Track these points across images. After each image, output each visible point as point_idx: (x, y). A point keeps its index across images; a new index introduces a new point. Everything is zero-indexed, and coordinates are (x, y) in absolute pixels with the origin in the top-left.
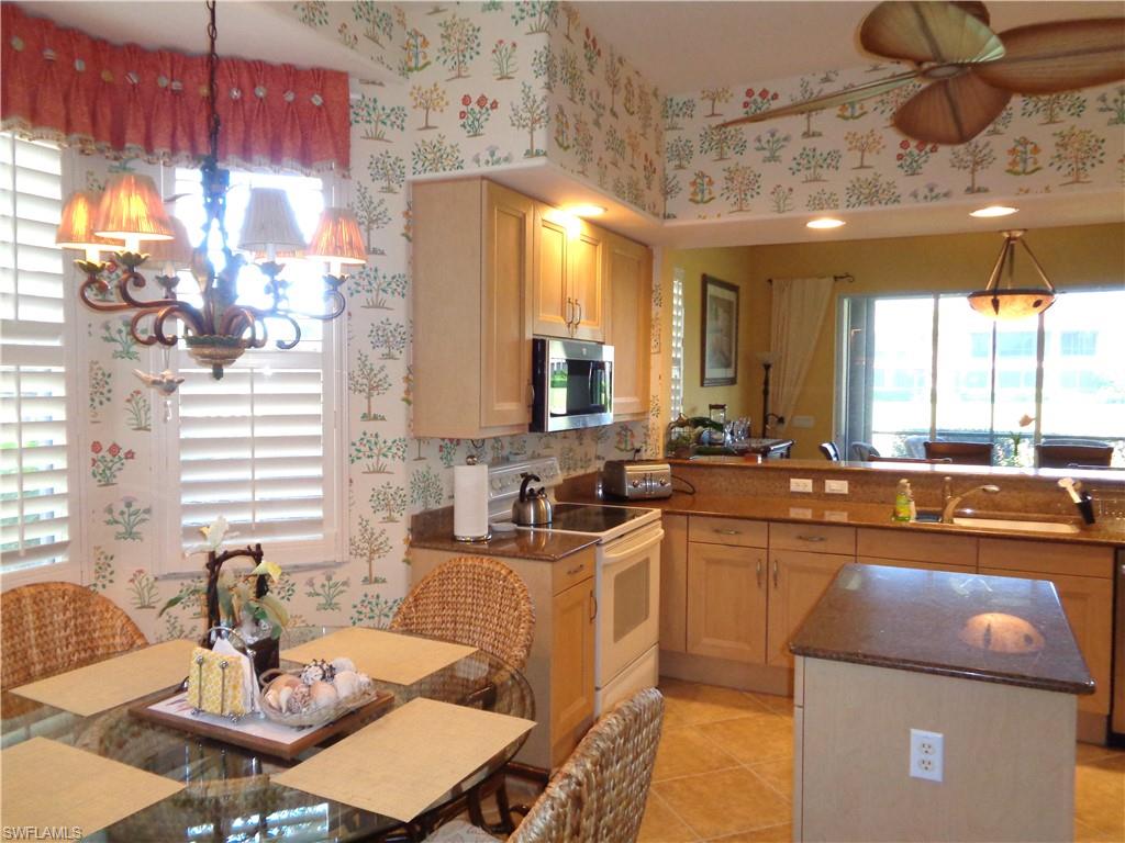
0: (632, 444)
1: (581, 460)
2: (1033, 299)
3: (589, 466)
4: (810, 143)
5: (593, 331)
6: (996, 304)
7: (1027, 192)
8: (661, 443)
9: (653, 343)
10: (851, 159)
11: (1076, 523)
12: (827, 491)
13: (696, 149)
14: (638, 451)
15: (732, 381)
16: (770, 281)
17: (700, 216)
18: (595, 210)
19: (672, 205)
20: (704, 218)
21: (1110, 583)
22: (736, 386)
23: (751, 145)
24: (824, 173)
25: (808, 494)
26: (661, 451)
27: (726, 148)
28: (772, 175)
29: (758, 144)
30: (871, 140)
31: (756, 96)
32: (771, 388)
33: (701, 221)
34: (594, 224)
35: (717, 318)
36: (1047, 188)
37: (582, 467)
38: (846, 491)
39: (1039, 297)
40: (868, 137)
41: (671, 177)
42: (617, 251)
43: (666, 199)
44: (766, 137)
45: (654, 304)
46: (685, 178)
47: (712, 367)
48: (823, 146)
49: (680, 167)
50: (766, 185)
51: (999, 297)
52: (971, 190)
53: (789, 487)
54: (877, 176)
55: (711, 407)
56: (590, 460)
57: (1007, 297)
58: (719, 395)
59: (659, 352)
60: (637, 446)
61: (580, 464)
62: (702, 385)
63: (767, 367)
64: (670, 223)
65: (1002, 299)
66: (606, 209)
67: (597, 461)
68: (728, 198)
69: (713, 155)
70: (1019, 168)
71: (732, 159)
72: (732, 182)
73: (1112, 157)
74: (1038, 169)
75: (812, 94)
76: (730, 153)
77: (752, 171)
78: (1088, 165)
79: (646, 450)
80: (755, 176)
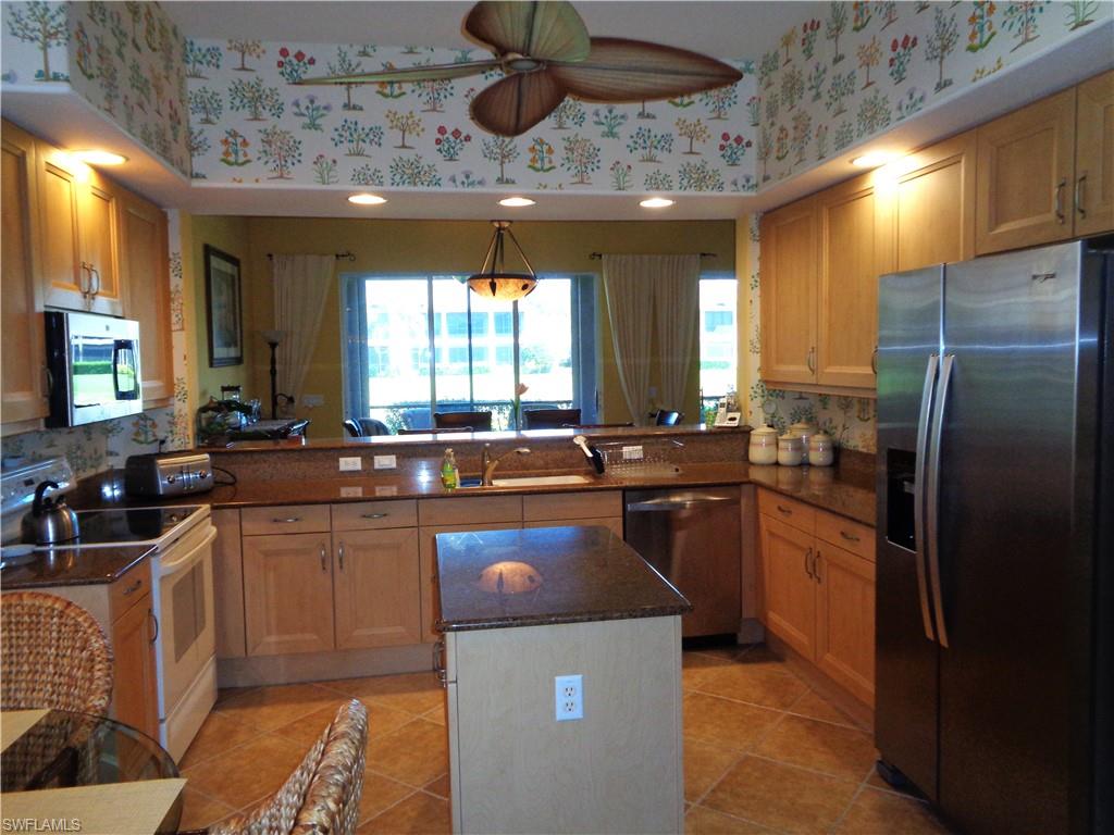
0: (154, 435)
1: (91, 458)
2: (521, 283)
3: (99, 464)
4: (351, 115)
5: (112, 304)
6: (493, 287)
7: (545, 187)
8: (190, 431)
9: (174, 319)
10: (392, 137)
11: (586, 474)
12: (377, 466)
13: (226, 105)
14: (163, 442)
15: (238, 361)
16: (270, 256)
17: (235, 179)
18: (112, 159)
19: (198, 163)
20: (240, 181)
21: (621, 519)
22: (242, 366)
23: (289, 109)
24: (367, 147)
25: (358, 471)
26: (191, 441)
27: (261, 109)
28: (313, 144)
29: (296, 110)
30: (410, 122)
31: (291, 57)
32: (278, 367)
33: (236, 185)
34: (104, 174)
35: (221, 293)
36: (560, 186)
37: (92, 466)
38: (394, 465)
39: (526, 282)
40: (408, 118)
41: (196, 132)
42: (131, 210)
43: (192, 156)
44: (304, 103)
45: (172, 275)
46: (214, 134)
47: (218, 346)
48: (365, 120)
49: (207, 121)
50: (308, 152)
51: (496, 280)
52: (500, 180)
53: (338, 467)
54: (419, 158)
55: (224, 389)
56: (101, 457)
57: (502, 281)
58: (228, 376)
59: (182, 329)
60: (161, 435)
61: (89, 463)
62: (211, 365)
63: (273, 345)
64: (196, 184)
65: (499, 282)
66: (127, 159)
67: (110, 458)
68: (267, 162)
69: (246, 113)
70: (538, 165)
71: (270, 122)
72: (270, 146)
73: (606, 164)
74: (553, 168)
75: (350, 65)
76: (266, 114)
77: (292, 137)
78: (589, 169)
79: (173, 441)
80: (295, 142)
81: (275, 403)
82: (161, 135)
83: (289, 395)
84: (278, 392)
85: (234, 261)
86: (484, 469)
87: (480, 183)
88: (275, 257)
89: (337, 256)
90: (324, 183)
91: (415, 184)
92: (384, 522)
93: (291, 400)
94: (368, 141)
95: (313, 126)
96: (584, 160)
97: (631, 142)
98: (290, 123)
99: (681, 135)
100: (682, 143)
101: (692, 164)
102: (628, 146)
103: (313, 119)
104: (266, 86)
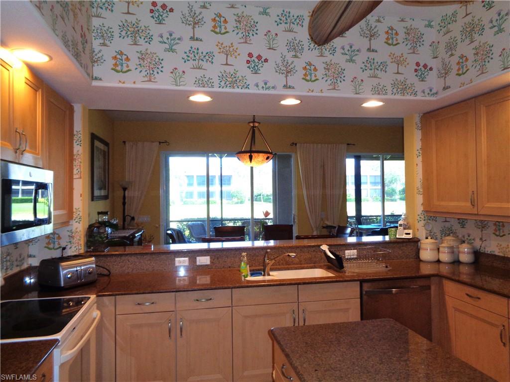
0: (59, 244)
1: (17, 260)
2: (266, 156)
3: (23, 263)
4: (195, 44)
5: (35, 159)
6: (251, 158)
7: (312, 91)
8: (82, 242)
9: (75, 172)
10: (220, 58)
12: (198, 263)
13: (116, 35)
14: (64, 249)
15: (106, 197)
16: (124, 142)
17: (120, 82)
19: (97, 71)
20: (124, 83)
21: (359, 300)
22: (108, 201)
23: (156, 39)
24: (204, 64)
26: (83, 247)
27: (138, 38)
28: (170, 61)
29: (161, 40)
30: (231, 49)
31: (158, 7)
33: (121, 85)
34: (33, 69)
35: (99, 160)
36: (321, 91)
37: (17, 266)
38: (209, 262)
39: (269, 155)
40: (230, 47)
41: (96, 51)
42: (52, 100)
43: (93, 66)
44: (166, 35)
45: (75, 144)
46: (108, 53)
48: (203, 47)
49: (104, 44)
50: (168, 66)
51: (252, 154)
52: (286, 87)
53: (175, 262)
54: (236, 71)
55: (99, 213)
56: (24, 259)
57: (256, 154)
58: (101, 206)
59: (80, 178)
60: (63, 245)
61: (15, 263)
62: (92, 200)
63: (125, 189)
64: (95, 83)
65: (254, 155)
67: (30, 259)
68: (141, 71)
69: (129, 40)
70: (308, 78)
71: (143, 46)
72: (144, 62)
73: (348, 79)
74: (317, 80)
75: (195, 13)
76: (141, 41)
77: (157, 56)
78: (339, 81)
79: (71, 248)
80: (159, 59)
81: (124, 220)
82: (75, 45)
83: (132, 216)
84: (126, 214)
85: (106, 144)
86: (265, 265)
87: (273, 88)
88: (127, 143)
89: (160, 143)
90: (177, 85)
91: (234, 88)
92: (210, 304)
93: (133, 219)
94: (205, 60)
95: (171, 50)
96: (336, 76)
97: (363, 66)
98: (157, 48)
99: (392, 62)
100: (392, 68)
101: (399, 80)
102: (362, 68)
103: (171, 46)
104: (142, 24)
